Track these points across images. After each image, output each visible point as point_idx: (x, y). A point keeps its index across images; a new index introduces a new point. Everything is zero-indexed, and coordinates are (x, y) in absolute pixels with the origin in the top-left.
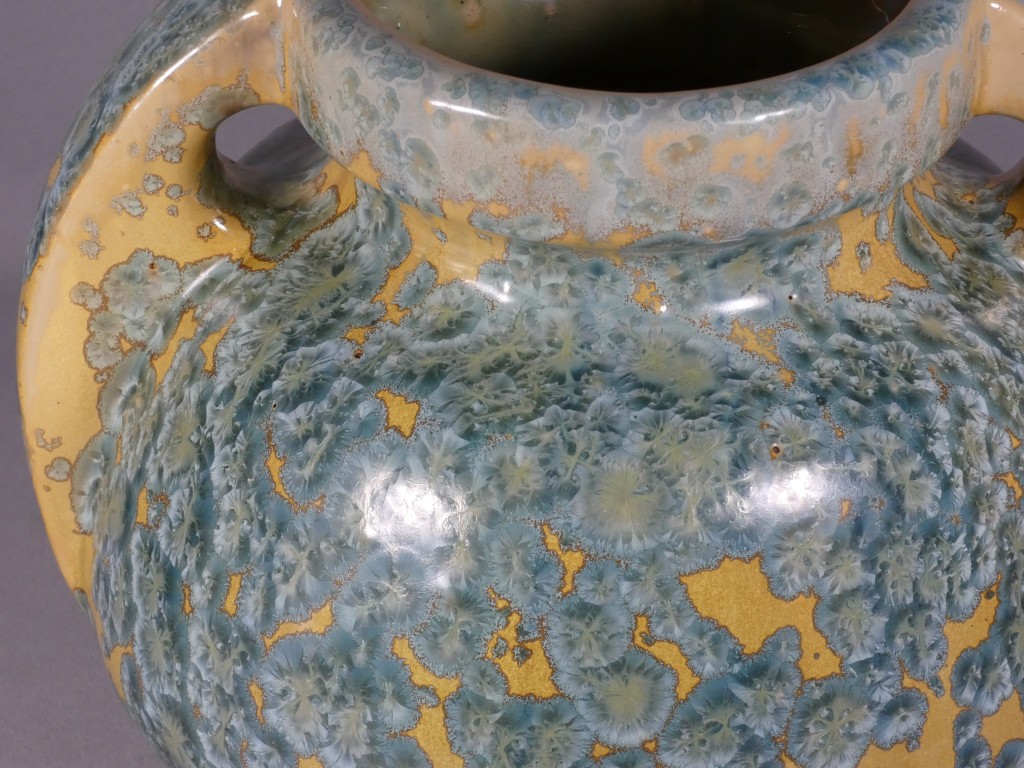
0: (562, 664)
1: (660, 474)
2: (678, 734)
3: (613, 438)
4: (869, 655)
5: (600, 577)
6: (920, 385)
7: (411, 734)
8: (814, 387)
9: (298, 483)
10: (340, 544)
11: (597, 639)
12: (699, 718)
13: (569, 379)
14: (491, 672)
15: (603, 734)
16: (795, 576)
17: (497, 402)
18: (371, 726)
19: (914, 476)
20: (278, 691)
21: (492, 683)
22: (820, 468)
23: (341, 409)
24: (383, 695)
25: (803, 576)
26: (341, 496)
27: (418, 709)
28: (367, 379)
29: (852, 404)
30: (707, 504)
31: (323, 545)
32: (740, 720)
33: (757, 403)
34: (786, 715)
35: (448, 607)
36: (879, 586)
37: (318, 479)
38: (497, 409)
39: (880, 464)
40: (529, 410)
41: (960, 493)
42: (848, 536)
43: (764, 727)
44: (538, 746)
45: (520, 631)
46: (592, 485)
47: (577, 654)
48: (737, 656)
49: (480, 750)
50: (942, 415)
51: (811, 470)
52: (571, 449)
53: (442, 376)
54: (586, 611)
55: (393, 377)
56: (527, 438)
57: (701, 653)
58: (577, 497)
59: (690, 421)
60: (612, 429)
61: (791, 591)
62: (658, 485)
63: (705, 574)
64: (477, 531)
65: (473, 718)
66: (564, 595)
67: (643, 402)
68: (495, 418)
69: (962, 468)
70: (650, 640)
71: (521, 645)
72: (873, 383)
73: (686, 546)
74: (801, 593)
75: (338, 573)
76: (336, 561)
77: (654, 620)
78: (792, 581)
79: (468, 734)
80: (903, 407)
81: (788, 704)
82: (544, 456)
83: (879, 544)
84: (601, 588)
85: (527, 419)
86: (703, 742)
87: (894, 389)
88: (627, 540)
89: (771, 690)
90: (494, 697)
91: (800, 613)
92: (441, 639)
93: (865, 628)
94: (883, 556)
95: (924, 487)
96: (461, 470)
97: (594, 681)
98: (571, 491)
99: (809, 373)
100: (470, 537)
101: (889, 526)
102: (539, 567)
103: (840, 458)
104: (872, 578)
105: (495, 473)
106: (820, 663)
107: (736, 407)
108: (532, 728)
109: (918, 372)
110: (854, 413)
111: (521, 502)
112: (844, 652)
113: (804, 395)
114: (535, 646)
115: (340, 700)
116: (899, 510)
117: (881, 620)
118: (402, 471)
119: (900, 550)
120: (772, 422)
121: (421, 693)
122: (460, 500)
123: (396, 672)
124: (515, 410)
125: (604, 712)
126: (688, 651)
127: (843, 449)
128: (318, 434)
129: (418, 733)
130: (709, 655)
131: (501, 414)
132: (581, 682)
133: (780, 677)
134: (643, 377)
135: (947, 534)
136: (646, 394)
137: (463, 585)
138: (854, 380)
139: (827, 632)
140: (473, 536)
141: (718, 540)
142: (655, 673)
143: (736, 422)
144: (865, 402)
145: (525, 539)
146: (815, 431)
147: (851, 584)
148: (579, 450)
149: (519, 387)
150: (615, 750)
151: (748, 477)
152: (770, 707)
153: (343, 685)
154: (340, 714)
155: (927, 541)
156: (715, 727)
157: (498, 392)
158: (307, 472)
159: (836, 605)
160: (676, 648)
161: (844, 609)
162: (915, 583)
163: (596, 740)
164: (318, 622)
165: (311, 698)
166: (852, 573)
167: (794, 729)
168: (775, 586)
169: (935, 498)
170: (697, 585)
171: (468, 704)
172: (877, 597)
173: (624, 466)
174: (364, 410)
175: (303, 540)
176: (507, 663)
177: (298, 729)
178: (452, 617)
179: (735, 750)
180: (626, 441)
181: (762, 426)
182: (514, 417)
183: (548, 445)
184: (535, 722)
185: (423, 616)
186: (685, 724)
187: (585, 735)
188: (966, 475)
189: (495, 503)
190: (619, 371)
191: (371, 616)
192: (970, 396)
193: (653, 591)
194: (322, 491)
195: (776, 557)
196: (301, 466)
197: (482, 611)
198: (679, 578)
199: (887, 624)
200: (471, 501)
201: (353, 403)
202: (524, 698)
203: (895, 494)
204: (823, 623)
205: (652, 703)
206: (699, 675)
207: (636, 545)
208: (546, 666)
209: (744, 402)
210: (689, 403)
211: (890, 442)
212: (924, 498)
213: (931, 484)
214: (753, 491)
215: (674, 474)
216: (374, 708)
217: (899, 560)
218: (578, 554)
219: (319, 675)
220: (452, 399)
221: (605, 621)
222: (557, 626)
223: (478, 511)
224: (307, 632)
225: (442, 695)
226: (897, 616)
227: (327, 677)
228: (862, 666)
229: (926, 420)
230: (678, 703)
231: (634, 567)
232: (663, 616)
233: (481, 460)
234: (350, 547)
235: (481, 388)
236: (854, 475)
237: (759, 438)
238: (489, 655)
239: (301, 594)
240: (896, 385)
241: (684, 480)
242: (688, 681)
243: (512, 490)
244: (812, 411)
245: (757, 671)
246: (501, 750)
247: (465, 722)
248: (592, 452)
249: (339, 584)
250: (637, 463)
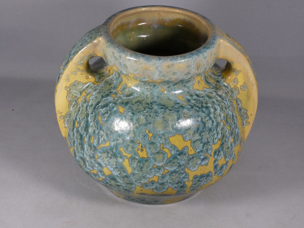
0: (149, 152)
1: (165, 120)
2: (168, 164)
3: (157, 114)
4: (200, 151)
5: (155, 138)
6: (208, 105)
7: (123, 163)
8: (191, 106)
9: (104, 121)
10: (111, 132)
11: (154, 148)
12: (171, 161)
13: (150, 104)
14: (137, 153)
15: (155, 164)
16: (188, 137)
17: (138, 108)
18: (116, 162)
19: (207, 120)
20: (100, 156)
21: (136, 155)
22: (192, 119)
23: (111, 109)
24: (118, 157)
25: (189, 137)
26: (111, 123)
27: (124, 159)
28: (115, 104)
29: (197, 109)
30: (173, 125)
31: (108, 132)
32: (178, 161)
33: (181, 108)
34: (186, 161)
35: (129, 142)
36: (202, 139)
37: (107, 121)
38: (138, 109)
39: (202, 118)
40: (143, 109)
41: (215, 123)
42: (196, 131)
43: (182, 162)
44: (144, 166)
45: (141, 146)
46: (154, 122)
47: (151, 150)
48: (178, 151)
49: (134, 166)
50: (212, 110)
51: (190, 120)
52: (150, 116)
53: (128, 103)
54: (153, 143)
55: (120, 103)
56: (143, 114)
57: (172, 150)
58: (151, 124)
59: (170, 111)
60: (157, 113)
61: (187, 140)
62: (165, 122)
63: (173, 137)
64: (134, 130)
65: (133, 161)
66: (149, 141)
67: (162, 108)
68: (137, 111)
69: (215, 119)
70: (163, 148)
71: (142, 149)
72: (200, 105)
73: (169, 132)
74: (188, 140)
75: (111, 136)
76: (110, 134)
77: (164, 145)
78: (187, 138)
79: (132, 164)
80: (206, 109)
81: (186, 159)
82: (146, 117)
83: (202, 132)
84: (155, 139)
85: (143, 111)
86: (172, 165)
87: (204, 106)
88: (160, 132)
89: (183, 156)
90: (137, 157)
91: (188, 144)
92: (128, 148)
93: (199, 146)
94: (202, 134)
95: (209, 122)
96: (132, 120)
97: (154, 155)
98: (150, 123)
99: (190, 103)
100: (133, 131)
101: (203, 129)
102: (145, 136)
103: (195, 118)
104: (200, 138)
105: (138, 120)
106: (192, 152)
107: (178, 109)
108: (143, 163)
109: (208, 103)
110: (197, 110)
111: (142, 125)
112: (196, 150)
113: (189, 107)
114: (144, 149)
115: (111, 158)
116: (205, 126)
117: (202, 145)
118: (122, 119)
119: (205, 133)
120: (184, 112)
121: (125, 157)
122: (131, 125)
123: (120, 153)
124: (141, 109)
125: (155, 160)
126: (170, 150)
127: (196, 116)
128: (107, 113)
129: (124, 163)
130: (173, 151)
131: (138, 110)
132: (152, 155)
133: (185, 154)
134: (162, 104)
135: (213, 130)
136: (163, 107)
137: (132, 139)
138: (197, 104)
139: (193, 147)
140: (134, 131)
141: (175, 131)
142: (164, 154)
143: (178, 111)
144: (199, 108)
145: (143, 131)
146: (191, 113)
147: (197, 139)
148: (152, 116)
149: (141, 105)
150: (157, 166)
151: (180, 121)
152: (183, 159)
153: (111, 155)
154: (111, 160)
155: (209, 131)
156: (174, 163)
157: (138, 106)
158: (105, 119)
159: (194, 142)
160: (167, 150)
161: (196, 143)
162: (207, 138)
163: (154, 165)
164: (107, 144)
165: (106, 157)
166: (197, 137)
167: (187, 163)
168: (184, 139)
169: (211, 124)
170: (171, 139)
171: (132, 159)
172: (201, 141)
173: (159, 119)
174: (115, 109)
175: (105, 131)
176: (139, 152)
177: (103, 162)
178: (130, 144)
179: (177, 166)
180: (160, 115)
181: (182, 112)
182: (141, 110)
183: (146, 115)
184: (144, 162)
185: (125, 144)
186: (169, 162)
187: (152, 164)
188: (216, 120)
189: (137, 125)
190: (158, 103)
191: (116, 144)
192: (217, 107)
193: (164, 140)
194: (108, 122)
195: (184, 134)
196: (104, 118)
197: (135, 143)
198: (168, 137)
199: (203, 145)
200: (133, 125)
201: (113, 108)
202: (142, 158)
203: (204, 124)
204: (192, 145)
205: (163, 159)
206: (171, 154)
207: (161, 132)
208: (146, 152)
209: (179, 108)
210: (170, 108)
211: (204, 115)
212: (209, 124)
213: (210, 122)
214: (181, 123)
215: (168, 120)
216: (117, 159)
217: (205, 134)
218: (151, 134)
219: (107, 153)
220: (130, 107)
221: (156, 145)
222: (148, 146)
223: (135, 126)
224: (105, 146)
225: (128, 157)
226: (204, 144)
227: (109, 154)
228: (199, 152)
229: (209, 111)
230: (168, 159)
231: (161, 136)
232: (165, 144)
233: (135, 118)
234: (112, 132)
235: (135, 105)
236: (197, 120)
237: (182, 114)
238: (136, 150)
239: (104, 140)
240: (204, 105)
241: (169, 121)
242: (169, 155)
243: (140, 123)
244: (191, 110)
245: (181, 153)
246: (138, 166)
247: (132, 162)
248: (154, 117)
249: (111, 138)
250: (161, 118)
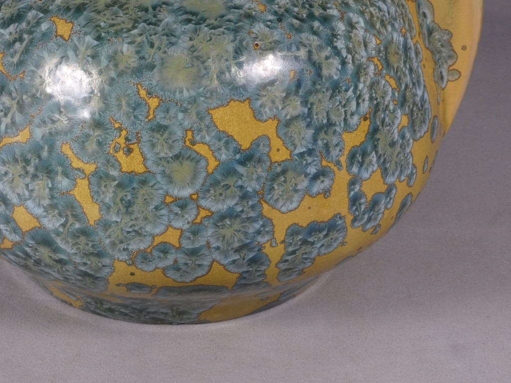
0: (149, 156)
1: (197, 58)
2: (209, 191)
3: (173, 39)
4: (305, 150)
5: (167, 111)
6: (330, 12)
7: (71, 193)
8: (276, 13)
9: (11, 65)
10: (33, 96)
11: (166, 142)
12: (219, 182)
13: (151, 10)
14: (112, 160)
15: (170, 191)
16: (267, 110)
17: (113, 22)
18: (51, 189)
19: (327, 58)
20: (3, 172)
21: (113, 166)
22: (279, 54)
23: (33, 26)
24: (57, 174)
25: (271, 109)
26: (33, 71)
27: (75, 180)
28: (45, 11)
29: (295, 21)
30: (222, 73)
31: (24, 97)
32: (240, 183)
33: (247, 21)
34: (263, 180)
35: (90, 127)
36: (310, 114)
37: (21, 63)
38: (113, 25)
39: (310, 52)
40: (130, 26)
41: (350, 67)
42: (294, 89)
43: (252, 186)
44: (137, 198)
45: (127, 139)
46: (162, 64)
47: (157, 150)
48: (238, 151)
49: (107, 200)
50: (341, 27)
51: (275, 55)
52: (152, 45)
53: (85, 9)
54: (161, 129)
55: (59, 10)
56: (129, 40)
57: (220, 149)
58: (155, 70)
59: (213, 31)
60: (172, 35)
61: (265, 117)
62: (197, 63)
63: (221, 109)
64: (104, 89)
65: (103, 184)
66: (149, 120)
67: (189, 21)
68: (112, 30)
69: (351, 54)
70: (193, 143)
71: (127, 146)
72: (306, 11)
73: (211, 94)
74: (270, 118)
75: (32, 111)
76: (31, 105)
77: (196, 132)
78: (265, 112)
79: (101, 192)
80: (321, 23)
81: (264, 175)
82: (138, 49)
83: (310, 93)
84: (168, 116)
85: (129, 30)
86: (221, 194)
87: (317, 14)
88: (181, 92)
89: (255, 168)
90: (114, 173)
91: (269, 129)
92: (86, 144)
93: (302, 135)
94: (312, 99)
95: (332, 64)
96: (95, 57)
97: (165, 164)
98: (152, 67)
99: (273, 6)
100: (100, 91)
101: (314, 83)
102: (136, 107)
103: (289, 49)
104: (306, 110)
105: (113, 58)
106: (280, 154)
107: (236, 23)
108: (134, 189)
109: (329, 5)
110: (296, 26)
111: (127, 73)
112: (292, 148)
113: (271, 17)
114: (135, 147)
115: (35, 177)
116: (319, 75)
117: (310, 132)
118: (64, 58)
119: (320, 96)
120: (254, 31)
121: (76, 172)
122: (94, 72)
123: (63, 162)
124: (123, 26)
125: (170, 180)
126: (213, 148)
127: (291, 44)
128: (21, 39)
129: (76, 192)
130: (224, 150)
131: (115, 28)
132: (158, 165)
133: (259, 161)
134: (189, 9)
135: (344, 88)
136: (190, 17)
137: (97, 116)
138: (296, 9)
139: (283, 138)
140: (102, 91)
141: (228, 92)
142: (196, 159)
143: (236, 31)
144: (302, 20)
145: (129, 92)
146: (276, 35)
147: (295, 113)
148: (156, 45)
149: (124, 14)
150: (176, 199)
151: (243, 59)
152: (255, 176)
153: (36, 169)
154: (35, 183)
155: (334, 91)
156: (227, 187)
157: (114, 17)
158: (16, 59)
159: (288, 124)
160: (207, 147)
161: (292, 126)
162: (328, 113)
163: (167, 194)
164: (22, 137)
165: (20, 176)
166: (296, 107)
167: (267, 187)
168: (257, 115)
169: (338, 69)
170: (217, 114)
171: (100, 178)
172: (309, 120)
173: (179, 53)
174: (44, 27)
175: (14, 95)
176: (120, 155)
177: (14, 192)
178: (92, 132)
179: (237, 198)
180: (180, 41)
181: (249, 33)
182: (122, 29)
183: (140, 43)
184: (135, 185)
185: (77, 132)
186: (212, 185)
187: (161, 191)
188: (353, 58)
189: (113, 74)
190: (176, 6)
191: (50, 133)
192: (355, 18)
193: (194, 117)
194: (23, 69)
195: (257, 99)
196: (12, 56)
197: (107, 129)
198: (208, 109)
199: (314, 134)
200: (100, 73)
201: (38, 23)
202: (129, 173)
203: (318, 68)
204: (281, 133)
205: (195, 175)
206: (219, 160)
207: (186, 94)
208: (140, 157)
209: (240, 21)
210: (212, 21)
211: (315, 41)
212: (332, 69)
213: (336, 62)
214: (245, 67)
215: (205, 58)
216: (52, 180)
217: (320, 101)
218: (156, 99)
219: (24, 164)
220: (90, 21)
221: (170, 134)
222: (145, 136)
223: (104, 78)
224: (17, 142)
225: (87, 173)
226: (319, 129)
227: (28, 165)
228: (301, 155)
229: (333, 29)
230: (208, 175)
231: (185, 105)
232: (200, 131)
233: (106, 51)
234: (39, 98)
235: (105, 15)
236: (296, 58)
237: (248, 39)
238: (111, 152)
239: (13, 123)
240: (317, 12)
241: (210, 60)
242: (213, 164)
243: (121, 67)
244: (275, 25)
245: (248, 158)
246: (118, 200)
247: (99, 187)
248: (162, 47)
249: (33, 117)
250: (186, 52)
